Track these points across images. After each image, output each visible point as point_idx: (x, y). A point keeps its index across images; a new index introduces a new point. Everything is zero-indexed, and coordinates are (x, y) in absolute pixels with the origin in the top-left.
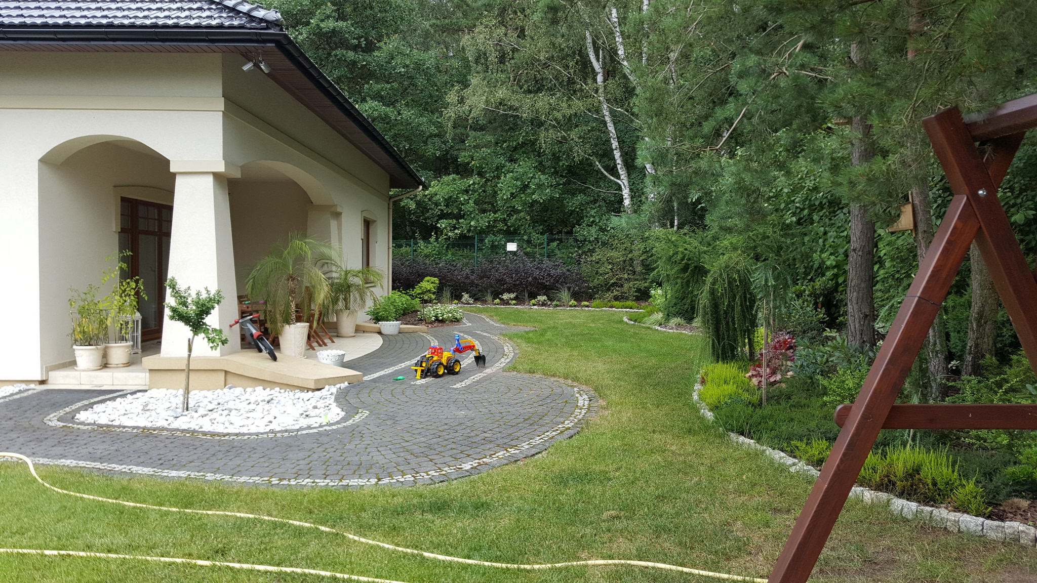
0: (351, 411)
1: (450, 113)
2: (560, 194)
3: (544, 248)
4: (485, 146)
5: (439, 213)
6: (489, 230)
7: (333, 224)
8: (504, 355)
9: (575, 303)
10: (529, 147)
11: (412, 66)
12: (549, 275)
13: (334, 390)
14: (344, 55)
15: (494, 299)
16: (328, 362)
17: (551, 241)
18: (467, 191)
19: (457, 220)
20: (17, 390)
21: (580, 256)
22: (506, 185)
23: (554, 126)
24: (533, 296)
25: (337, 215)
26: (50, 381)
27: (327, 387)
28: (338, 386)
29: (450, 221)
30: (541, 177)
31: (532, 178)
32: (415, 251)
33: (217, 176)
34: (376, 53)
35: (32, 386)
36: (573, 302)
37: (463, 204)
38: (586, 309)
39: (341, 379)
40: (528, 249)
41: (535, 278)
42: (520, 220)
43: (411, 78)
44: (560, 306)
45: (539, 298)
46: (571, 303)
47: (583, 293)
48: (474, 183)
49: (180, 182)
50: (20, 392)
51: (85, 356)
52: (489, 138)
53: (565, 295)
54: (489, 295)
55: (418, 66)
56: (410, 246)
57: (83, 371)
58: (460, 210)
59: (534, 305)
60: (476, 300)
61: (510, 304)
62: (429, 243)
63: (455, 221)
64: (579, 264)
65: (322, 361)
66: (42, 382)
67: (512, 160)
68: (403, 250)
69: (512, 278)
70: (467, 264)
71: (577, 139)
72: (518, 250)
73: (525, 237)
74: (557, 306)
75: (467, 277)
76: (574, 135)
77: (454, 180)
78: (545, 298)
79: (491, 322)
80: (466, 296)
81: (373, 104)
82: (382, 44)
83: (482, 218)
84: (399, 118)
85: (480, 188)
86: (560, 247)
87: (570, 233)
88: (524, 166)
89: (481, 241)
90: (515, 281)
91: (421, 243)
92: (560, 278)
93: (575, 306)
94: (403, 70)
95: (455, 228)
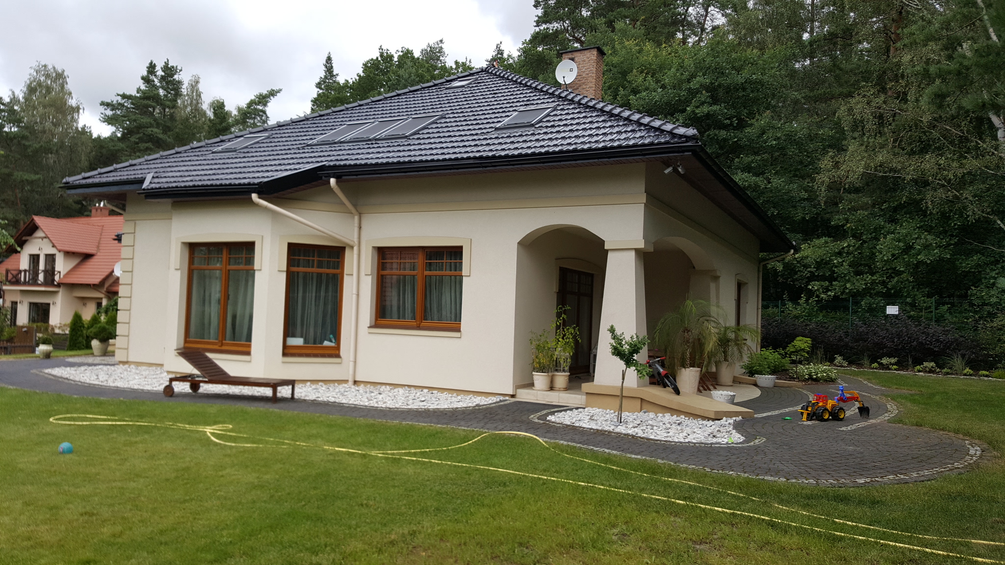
0: (749, 437)
1: (823, 178)
2: (951, 255)
3: (932, 312)
4: (862, 208)
5: (808, 275)
6: (867, 292)
7: (713, 286)
8: (887, 411)
9: (971, 372)
10: (914, 208)
11: (783, 138)
12: (937, 340)
13: (731, 421)
14: (716, 135)
15: (872, 362)
16: (722, 400)
17: (938, 304)
18: (840, 254)
19: (830, 282)
20: (498, 400)
21: (976, 321)
22: (886, 247)
23: (943, 186)
24: (918, 361)
25: (716, 278)
26: (518, 396)
27: (724, 418)
28: (734, 418)
29: (823, 283)
30: (929, 237)
31: (917, 238)
32: (783, 312)
33: (637, 251)
34: (748, 130)
35: (507, 398)
36: (967, 370)
37: (836, 267)
38: (986, 378)
39: (736, 414)
40: (912, 313)
41: (921, 343)
42: (902, 282)
43: (783, 148)
44: (952, 374)
45: (925, 364)
46: (965, 372)
47: (981, 361)
48: (849, 246)
49: (611, 256)
50: (501, 401)
51: (540, 379)
52: (866, 200)
53: (958, 362)
54: (866, 358)
55: (790, 137)
56: (778, 307)
57: (539, 390)
58: (834, 272)
59: (919, 371)
60: (851, 363)
61: (890, 369)
62: (798, 304)
63: (827, 283)
64: (976, 330)
65: (716, 398)
66: (513, 396)
67: (893, 221)
68: (770, 310)
69: (893, 342)
70: (840, 326)
71: (971, 198)
72: (899, 313)
73: (908, 300)
74: (948, 373)
75: (841, 339)
76: (967, 194)
77: (826, 242)
78: (932, 364)
79: (869, 384)
80: (839, 359)
81: (743, 176)
82: (753, 121)
83: (857, 280)
84: (769, 186)
85: (856, 250)
86: (952, 311)
87: (965, 296)
88: (907, 228)
89: (857, 303)
90: (895, 346)
91: (790, 305)
92: (951, 345)
93: (971, 375)
94: (774, 142)
95: (829, 290)
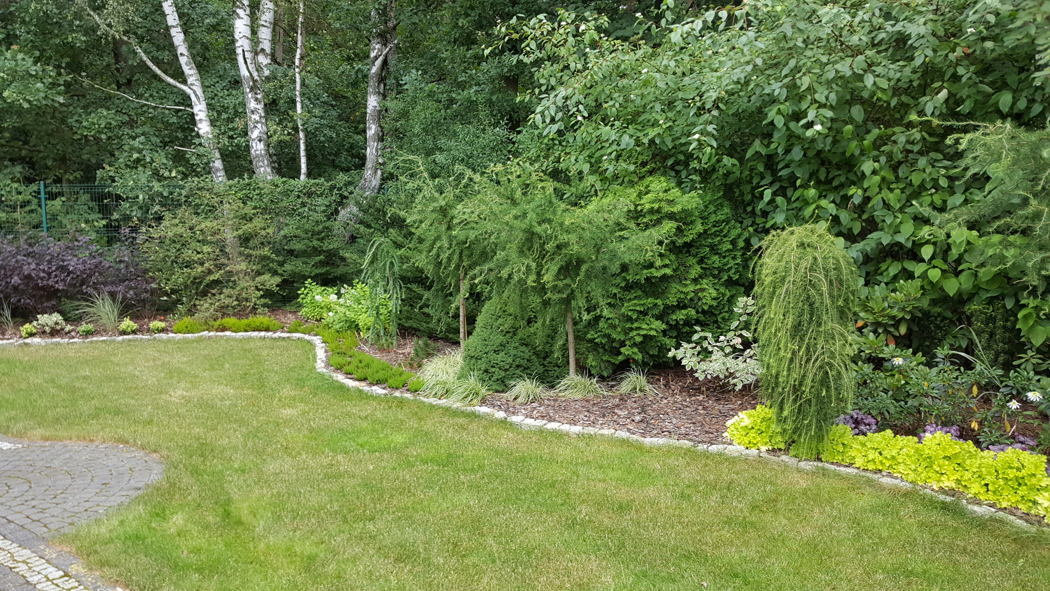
9: (134, 325)
12: (63, 269)
24: (23, 315)
36: (127, 323)
38: (163, 336)
41: (28, 277)
44: (97, 333)
45: (42, 318)
46: (122, 326)
47: (146, 301)
53: (105, 309)
59: (31, 335)
74: (88, 334)
78: (56, 317)
86: (70, 210)
87: (88, 181)
92: (89, 276)
93: (134, 332)
